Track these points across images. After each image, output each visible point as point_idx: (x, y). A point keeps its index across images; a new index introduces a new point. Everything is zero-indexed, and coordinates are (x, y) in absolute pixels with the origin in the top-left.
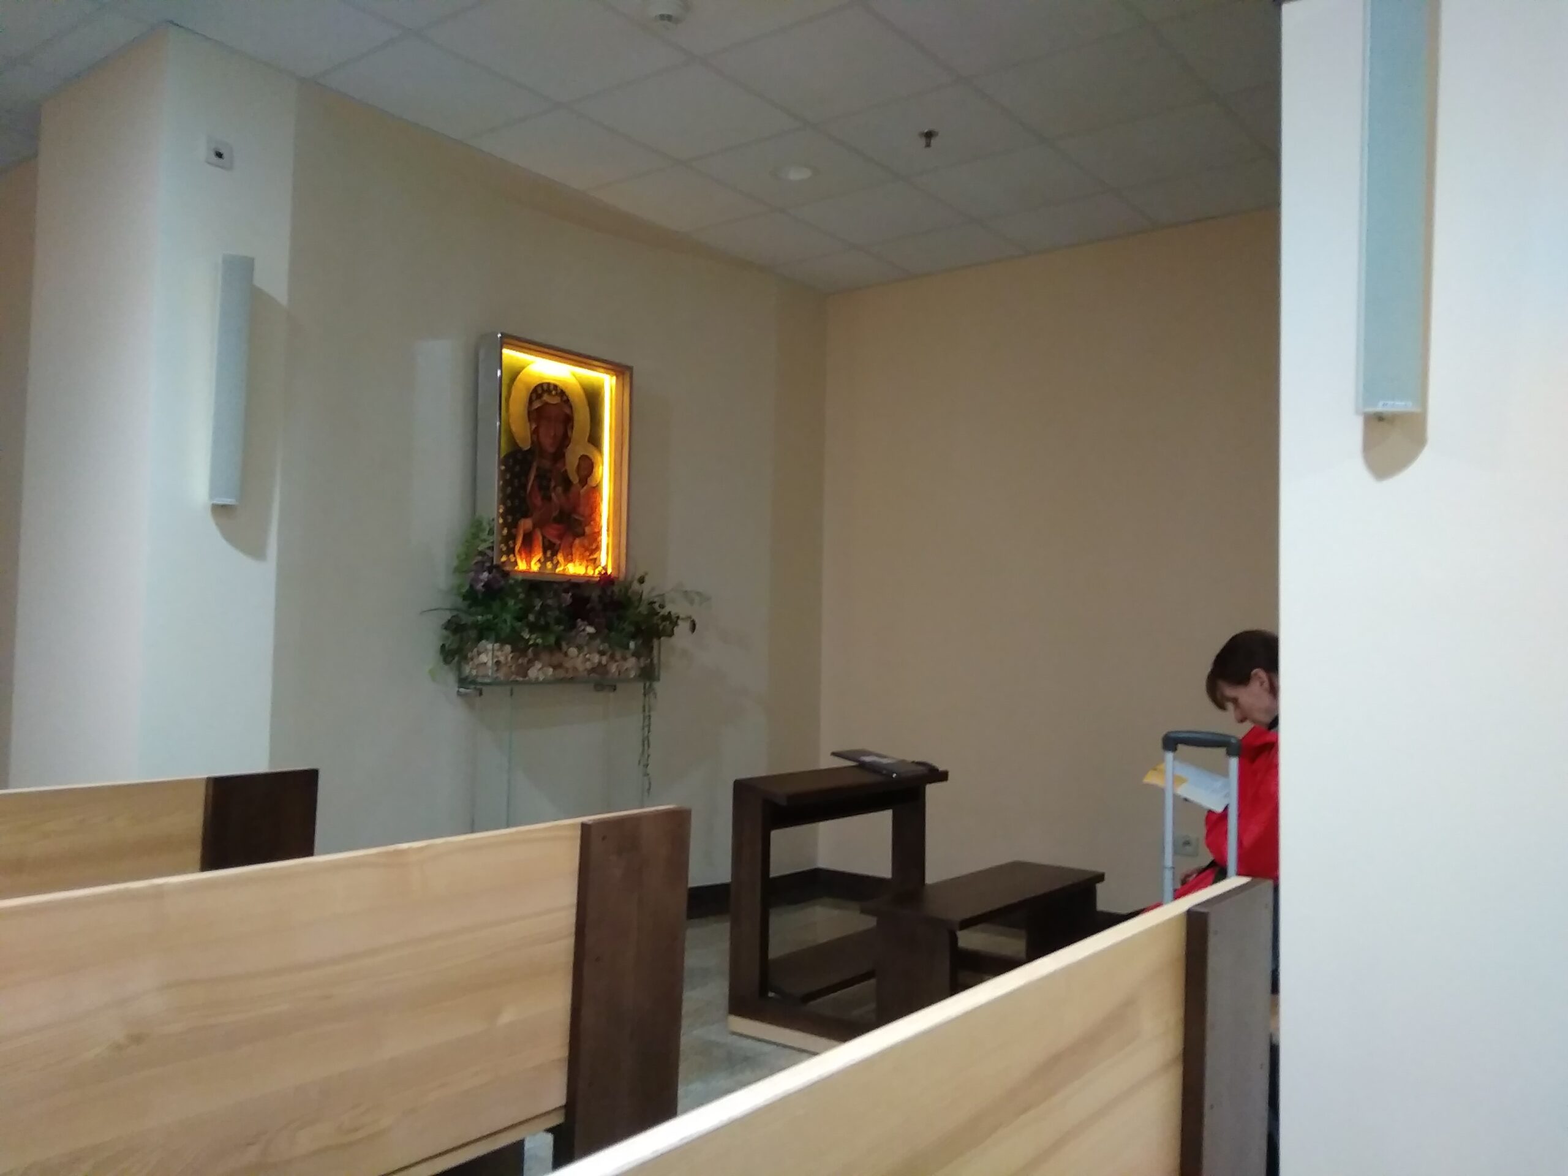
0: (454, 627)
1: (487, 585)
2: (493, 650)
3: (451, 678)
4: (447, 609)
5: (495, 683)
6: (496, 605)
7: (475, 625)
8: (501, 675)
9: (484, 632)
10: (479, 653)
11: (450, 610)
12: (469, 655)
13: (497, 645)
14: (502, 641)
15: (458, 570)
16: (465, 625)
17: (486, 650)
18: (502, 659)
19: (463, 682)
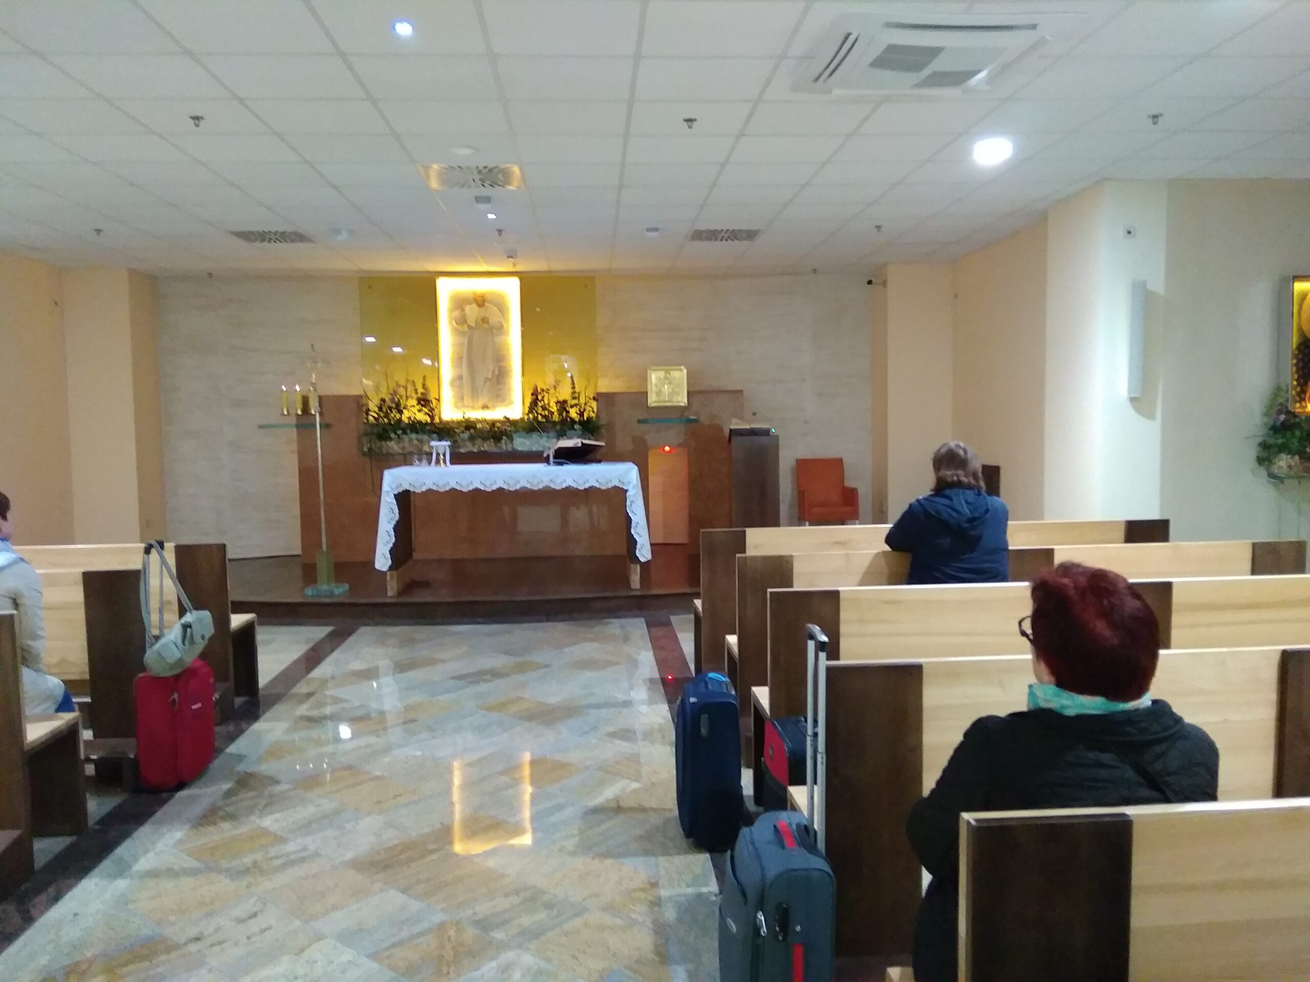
0: (1264, 446)
1: (1283, 423)
2: (1287, 459)
3: (1264, 473)
4: (1260, 436)
5: (1289, 477)
6: (1288, 434)
7: (1276, 445)
8: (1292, 473)
9: (1283, 448)
10: (1279, 460)
11: (1262, 436)
12: (1273, 461)
13: (1289, 456)
14: (1291, 452)
15: (1266, 415)
16: (1270, 445)
17: (1283, 459)
18: (1293, 464)
19: (1271, 475)
